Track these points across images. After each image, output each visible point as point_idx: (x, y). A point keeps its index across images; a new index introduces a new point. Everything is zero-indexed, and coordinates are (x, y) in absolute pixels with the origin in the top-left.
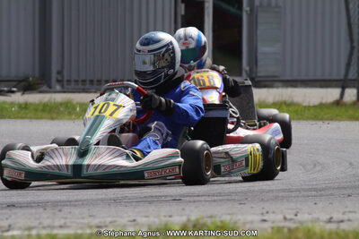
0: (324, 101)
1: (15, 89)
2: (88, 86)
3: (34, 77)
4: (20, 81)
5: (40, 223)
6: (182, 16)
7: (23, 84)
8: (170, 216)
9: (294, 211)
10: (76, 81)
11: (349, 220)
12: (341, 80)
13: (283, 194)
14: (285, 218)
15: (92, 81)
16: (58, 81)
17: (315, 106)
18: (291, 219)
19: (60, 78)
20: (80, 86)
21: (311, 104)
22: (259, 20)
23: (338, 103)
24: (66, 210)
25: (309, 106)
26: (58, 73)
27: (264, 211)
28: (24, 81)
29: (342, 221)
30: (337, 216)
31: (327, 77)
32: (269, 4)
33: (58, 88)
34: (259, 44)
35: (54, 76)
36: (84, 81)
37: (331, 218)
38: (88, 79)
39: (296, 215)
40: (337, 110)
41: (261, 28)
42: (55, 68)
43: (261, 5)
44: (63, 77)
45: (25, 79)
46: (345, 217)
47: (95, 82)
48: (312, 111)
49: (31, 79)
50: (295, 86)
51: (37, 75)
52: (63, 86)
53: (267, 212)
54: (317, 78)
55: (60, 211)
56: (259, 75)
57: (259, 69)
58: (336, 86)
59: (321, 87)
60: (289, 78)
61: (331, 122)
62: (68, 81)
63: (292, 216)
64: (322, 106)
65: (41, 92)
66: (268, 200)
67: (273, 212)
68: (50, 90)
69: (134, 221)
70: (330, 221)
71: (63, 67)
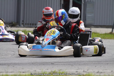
0: (106, 32)
1: (8, 26)
2: (32, 26)
3: (14, 22)
4: (10, 24)
5: (5, 71)
6: (63, 4)
7: (11, 24)
8: (48, 69)
9: (88, 69)
10: (28, 24)
11: (104, 72)
12: (112, 26)
13: (87, 63)
14: (84, 71)
15: (33, 24)
16: (22, 24)
17: (103, 34)
18: (86, 72)
19: (23, 23)
20: (29, 26)
21: (103, 33)
22: (87, 6)
23: (111, 33)
24: (15, 66)
25: (102, 34)
26: (23, 21)
27: (78, 68)
28: (11, 23)
29: (102, 73)
30: (101, 71)
31: (108, 25)
32: (90, 1)
33: (22, 26)
34: (87, 14)
35: (21, 22)
36: (31, 24)
37: (99, 71)
38: (32, 23)
39: (88, 70)
40: (110, 36)
41: (87, 9)
42: (21, 20)
43: (88, 1)
44: (24, 22)
45: (12, 23)
46: (103, 71)
47: (34, 24)
48: (102, 35)
49: (14, 23)
50: (98, 27)
51: (16, 21)
52: (24, 25)
53: (79, 69)
54: (105, 25)
55: (13, 67)
56: (86, 23)
57: (87, 21)
58: (111, 28)
59: (106, 28)
60: (96, 25)
61: (107, 39)
62: (26, 24)
63: (86, 71)
64: (106, 34)
65: (17, 27)
66: (81, 65)
67: (81, 69)
68: (20, 26)
69: (35, 71)
70: (98, 72)
71: (24, 20)
